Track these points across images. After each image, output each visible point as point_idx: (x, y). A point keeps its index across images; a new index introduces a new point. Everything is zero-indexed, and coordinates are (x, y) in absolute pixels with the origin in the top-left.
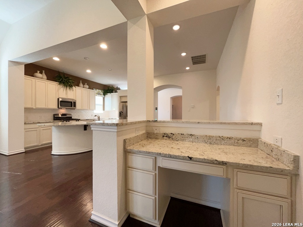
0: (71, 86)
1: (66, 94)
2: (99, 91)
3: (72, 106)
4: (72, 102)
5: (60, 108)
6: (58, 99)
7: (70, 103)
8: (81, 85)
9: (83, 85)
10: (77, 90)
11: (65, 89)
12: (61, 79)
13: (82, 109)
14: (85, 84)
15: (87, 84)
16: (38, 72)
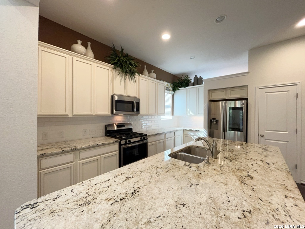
0: (132, 73)
1: (125, 87)
2: (167, 85)
3: (133, 111)
4: (133, 103)
5: (114, 114)
6: (112, 97)
7: (131, 105)
8: (146, 72)
9: (149, 73)
10: (140, 80)
11: (123, 79)
12: (117, 58)
13: (148, 114)
14: (151, 72)
15: (154, 72)
16: (80, 42)
